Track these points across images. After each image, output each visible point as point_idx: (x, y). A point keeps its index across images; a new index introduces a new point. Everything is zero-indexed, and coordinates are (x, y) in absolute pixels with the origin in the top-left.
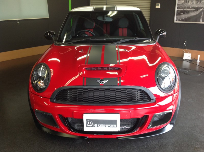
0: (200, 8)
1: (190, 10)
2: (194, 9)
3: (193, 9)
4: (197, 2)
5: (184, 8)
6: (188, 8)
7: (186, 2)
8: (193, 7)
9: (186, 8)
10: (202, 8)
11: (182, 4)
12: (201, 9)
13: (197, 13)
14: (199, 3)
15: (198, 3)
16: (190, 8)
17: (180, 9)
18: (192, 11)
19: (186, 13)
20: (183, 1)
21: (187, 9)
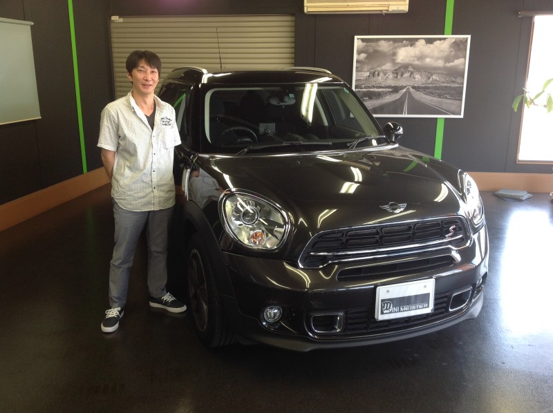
0: (402, 88)
1: (383, 92)
2: (390, 90)
3: (388, 90)
4: (395, 75)
5: (369, 87)
6: (377, 87)
7: (373, 74)
8: (387, 85)
9: (374, 87)
10: (405, 87)
11: (364, 80)
12: (405, 90)
13: (396, 96)
14: (399, 77)
15: (397, 77)
16: (381, 87)
17: (362, 88)
18: (386, 94)
19: (375, 96)
20: (368, 74)
21: (376, 90)
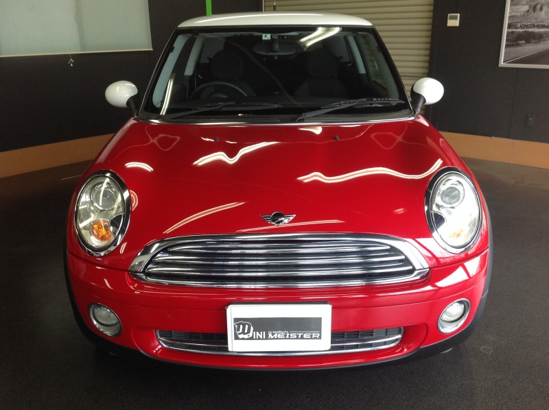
5: (527, 26)
6: (538, 26)
7: (534, 9)
9: (534, 26)
11: (521, 16)
16: (544, 26)
17: (517, 28)
19: (534, 39)
20: (526, 8)
21: (536, 30)
